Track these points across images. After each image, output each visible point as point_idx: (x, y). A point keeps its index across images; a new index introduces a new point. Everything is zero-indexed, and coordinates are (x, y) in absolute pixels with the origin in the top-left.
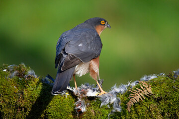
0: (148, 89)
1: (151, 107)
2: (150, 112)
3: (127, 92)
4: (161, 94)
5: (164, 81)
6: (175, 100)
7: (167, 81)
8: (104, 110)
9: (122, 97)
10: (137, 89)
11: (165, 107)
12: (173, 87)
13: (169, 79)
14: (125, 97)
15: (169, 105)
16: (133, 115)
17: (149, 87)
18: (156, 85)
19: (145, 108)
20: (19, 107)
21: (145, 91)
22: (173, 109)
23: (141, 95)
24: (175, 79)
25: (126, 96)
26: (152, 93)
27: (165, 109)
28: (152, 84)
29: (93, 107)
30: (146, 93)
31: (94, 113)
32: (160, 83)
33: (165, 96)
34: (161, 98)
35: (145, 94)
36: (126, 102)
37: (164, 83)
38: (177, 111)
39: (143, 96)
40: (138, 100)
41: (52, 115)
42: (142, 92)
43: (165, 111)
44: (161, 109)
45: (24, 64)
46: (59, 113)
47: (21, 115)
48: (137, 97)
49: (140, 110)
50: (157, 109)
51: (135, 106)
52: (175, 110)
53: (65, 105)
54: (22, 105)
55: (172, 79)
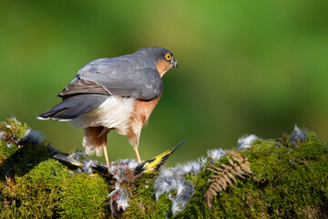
0: (242, 165)
1: (249, 198)
2: (247, 206)
3: (204, 169)
4: (267, 175)
5: (272, 150)
6: (292, 185)
7: (277, 150)
8: (162, 204)
9: (195, 178)
10: (223, 165)
11: (274, 197)
12: (288, 161)
13: (282, 146)
14: (201, 180)
15: (282, 195)
16: (216, 213)
17: (244, 162)
18: (257, 158)
19: (238, 200)
20: (7, 197)
21: (238, 168)
22: (288, 202)
23: (231, 175)
24: (293, 147)
25: (203, 177)
26: (250, 172)
27: (273, 202)
28: (250, 156)
29: (141, 199)
30: (240, 173)
31: (144, 209)
32: (266, 155)
33: (275, 178)
34: (268, 181)
35: (238, 174)
36: (202, 188)
37: (272, 154)
38: (296, 205)
39: (233, 178)
40: (225, 186)
41: (67, 212)
42: (232, 171)
43: (274, 205)
44: (268, 202)
45: (15, 120)
46: (79, 209)
47: (10, 212)
48: (223, 181)
49: (228, 204)
50: (260, 202)
51: (218, 197)
52: (292, 203)
53: (91, 194)
54: (13, 194)
55: (287, 146)
